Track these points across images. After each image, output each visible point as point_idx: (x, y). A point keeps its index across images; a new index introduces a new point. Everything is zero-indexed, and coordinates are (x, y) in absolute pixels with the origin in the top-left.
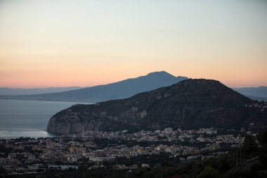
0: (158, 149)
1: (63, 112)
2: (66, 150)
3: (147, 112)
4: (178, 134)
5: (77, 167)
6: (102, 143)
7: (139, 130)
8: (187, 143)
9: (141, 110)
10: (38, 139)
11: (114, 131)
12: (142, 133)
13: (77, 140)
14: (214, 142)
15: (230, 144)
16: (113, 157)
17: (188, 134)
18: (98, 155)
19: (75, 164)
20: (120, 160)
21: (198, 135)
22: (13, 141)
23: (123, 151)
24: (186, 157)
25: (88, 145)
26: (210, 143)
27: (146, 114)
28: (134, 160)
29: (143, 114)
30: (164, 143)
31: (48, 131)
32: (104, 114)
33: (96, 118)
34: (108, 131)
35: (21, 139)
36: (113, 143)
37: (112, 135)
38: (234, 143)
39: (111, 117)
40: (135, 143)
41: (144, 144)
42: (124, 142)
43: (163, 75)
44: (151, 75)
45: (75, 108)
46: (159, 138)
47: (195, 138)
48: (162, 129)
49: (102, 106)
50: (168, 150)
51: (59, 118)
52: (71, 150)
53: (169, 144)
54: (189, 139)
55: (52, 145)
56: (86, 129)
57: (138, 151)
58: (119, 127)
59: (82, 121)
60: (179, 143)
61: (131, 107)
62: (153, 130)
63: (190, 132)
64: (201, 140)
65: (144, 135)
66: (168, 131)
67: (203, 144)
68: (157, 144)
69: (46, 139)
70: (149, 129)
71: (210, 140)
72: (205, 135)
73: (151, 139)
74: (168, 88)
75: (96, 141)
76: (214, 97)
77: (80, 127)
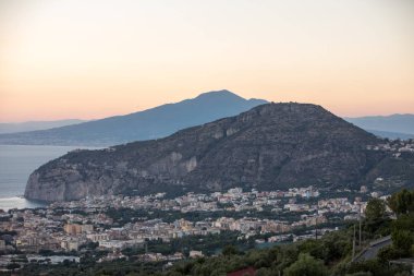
0: (218, 224)
1: (53, 164)
2: (59, 229)
3: (198, 161)
4: (251, 200)
5: (78, 260)
6: (120, 216)
7: (185, 193)
8: (267, 213)
9: (187, 158)
10: (10, 211)
11: (142, 195)
12: (190, 198)
13: (76, 212)
14: (315, 211)
15: (343, 215)
16: (140, 240)
17: (269, 199)
18: (115, 237)
19: (74, 253)
20: (152, 246)
21: (286, 200)
23: (158, 230)
24: (266, 237)
25: (96, 220)
26: (307, 213)
27: (195, 164)
28: (175, 245)
29: (192, 165)
30: (228, 215)
31: (27, 197)
32: (123, 165)
33: (109, 173)
34: (130, 193)
37: (139, 202)
38: (349, 213)
39: (136, 172)
40: (178, 215)
41: (193, 216)
42: (159, 214)
43: (224, 97)
44: (203, 97)
45: (73, 157)
46: (220, 205)
47: (281, 205)
48: (224, 190)
50: (235, 226)
51: (46, 174)
52: (68, 228)
53: (237, 216)
54: (272, 206)
55: (35, 221)
56: (92, 192)
57: (184, 229)
58: (149, 188)
59: (85, 178)
60: (253, 214)
61: (169, 152)
62: (208, 192)
63: (273, 194)
64: (292, 207)
65: (193, 202)
66: (234, 193)
68: (215, 216)
69: (23, 211)
70: (203, 191)
71: (306, 208)
72: (299, 200)
73: (205, 207)
74: (234, 119)
75: (111, 212)
76: (313, 133)
77: (82, 189)
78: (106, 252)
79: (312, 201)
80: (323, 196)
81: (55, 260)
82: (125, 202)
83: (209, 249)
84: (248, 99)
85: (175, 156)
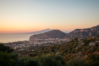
0: (50, 42)
2: (34, 42)
4: (52, 39)
6: (40, 41)
8: (54, 41)
9: (46, 35)
13: (35, 41)
15: (62, 41)
16: (42, 43)
18: (40, 43)
20: (44, 44)
22: (23, 41)
23: (44, 42)
25: (37, 41)
28: (46, 44)
29: (46, 36)
31: (29, 39)
33: (38, 37)
34: (40, 39)
35: (25, 41)
36: (41, 41)
37: (41, 40)
40: (45, 41)
41: (47, 41)
42: (43, 41)
43: (49, 29)
44: (47, 29)
45: (34, 35)
49: (39, 35)
50: (52, 42)
51: (31, 37)
53: (51, 41)
55: (31, 42)
58: (42, 38)
59: (35, 37)
60: (53, 41)
61: (44, 35)
64: (57, 40)
65: (47, 40)
66: (51, 39)
67: (57, 41)
68: (49, 41)
72: (57, 39)
73: (48, 40)
74: (50, 31)
75: (38, 41)
76: (58, 33)
77: (35, 38)
78: (39, 45)
79: (59, 39)
80: (60, 39)
81: (34, 46)
82: (40, 40)
83: (49, 44)
84: (51, 29)
85: (45, 35)
